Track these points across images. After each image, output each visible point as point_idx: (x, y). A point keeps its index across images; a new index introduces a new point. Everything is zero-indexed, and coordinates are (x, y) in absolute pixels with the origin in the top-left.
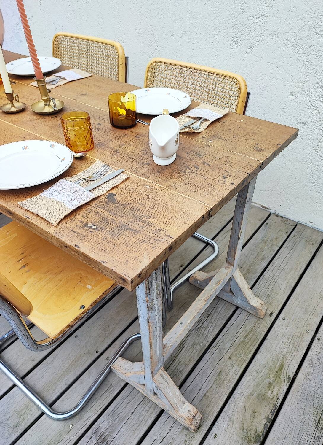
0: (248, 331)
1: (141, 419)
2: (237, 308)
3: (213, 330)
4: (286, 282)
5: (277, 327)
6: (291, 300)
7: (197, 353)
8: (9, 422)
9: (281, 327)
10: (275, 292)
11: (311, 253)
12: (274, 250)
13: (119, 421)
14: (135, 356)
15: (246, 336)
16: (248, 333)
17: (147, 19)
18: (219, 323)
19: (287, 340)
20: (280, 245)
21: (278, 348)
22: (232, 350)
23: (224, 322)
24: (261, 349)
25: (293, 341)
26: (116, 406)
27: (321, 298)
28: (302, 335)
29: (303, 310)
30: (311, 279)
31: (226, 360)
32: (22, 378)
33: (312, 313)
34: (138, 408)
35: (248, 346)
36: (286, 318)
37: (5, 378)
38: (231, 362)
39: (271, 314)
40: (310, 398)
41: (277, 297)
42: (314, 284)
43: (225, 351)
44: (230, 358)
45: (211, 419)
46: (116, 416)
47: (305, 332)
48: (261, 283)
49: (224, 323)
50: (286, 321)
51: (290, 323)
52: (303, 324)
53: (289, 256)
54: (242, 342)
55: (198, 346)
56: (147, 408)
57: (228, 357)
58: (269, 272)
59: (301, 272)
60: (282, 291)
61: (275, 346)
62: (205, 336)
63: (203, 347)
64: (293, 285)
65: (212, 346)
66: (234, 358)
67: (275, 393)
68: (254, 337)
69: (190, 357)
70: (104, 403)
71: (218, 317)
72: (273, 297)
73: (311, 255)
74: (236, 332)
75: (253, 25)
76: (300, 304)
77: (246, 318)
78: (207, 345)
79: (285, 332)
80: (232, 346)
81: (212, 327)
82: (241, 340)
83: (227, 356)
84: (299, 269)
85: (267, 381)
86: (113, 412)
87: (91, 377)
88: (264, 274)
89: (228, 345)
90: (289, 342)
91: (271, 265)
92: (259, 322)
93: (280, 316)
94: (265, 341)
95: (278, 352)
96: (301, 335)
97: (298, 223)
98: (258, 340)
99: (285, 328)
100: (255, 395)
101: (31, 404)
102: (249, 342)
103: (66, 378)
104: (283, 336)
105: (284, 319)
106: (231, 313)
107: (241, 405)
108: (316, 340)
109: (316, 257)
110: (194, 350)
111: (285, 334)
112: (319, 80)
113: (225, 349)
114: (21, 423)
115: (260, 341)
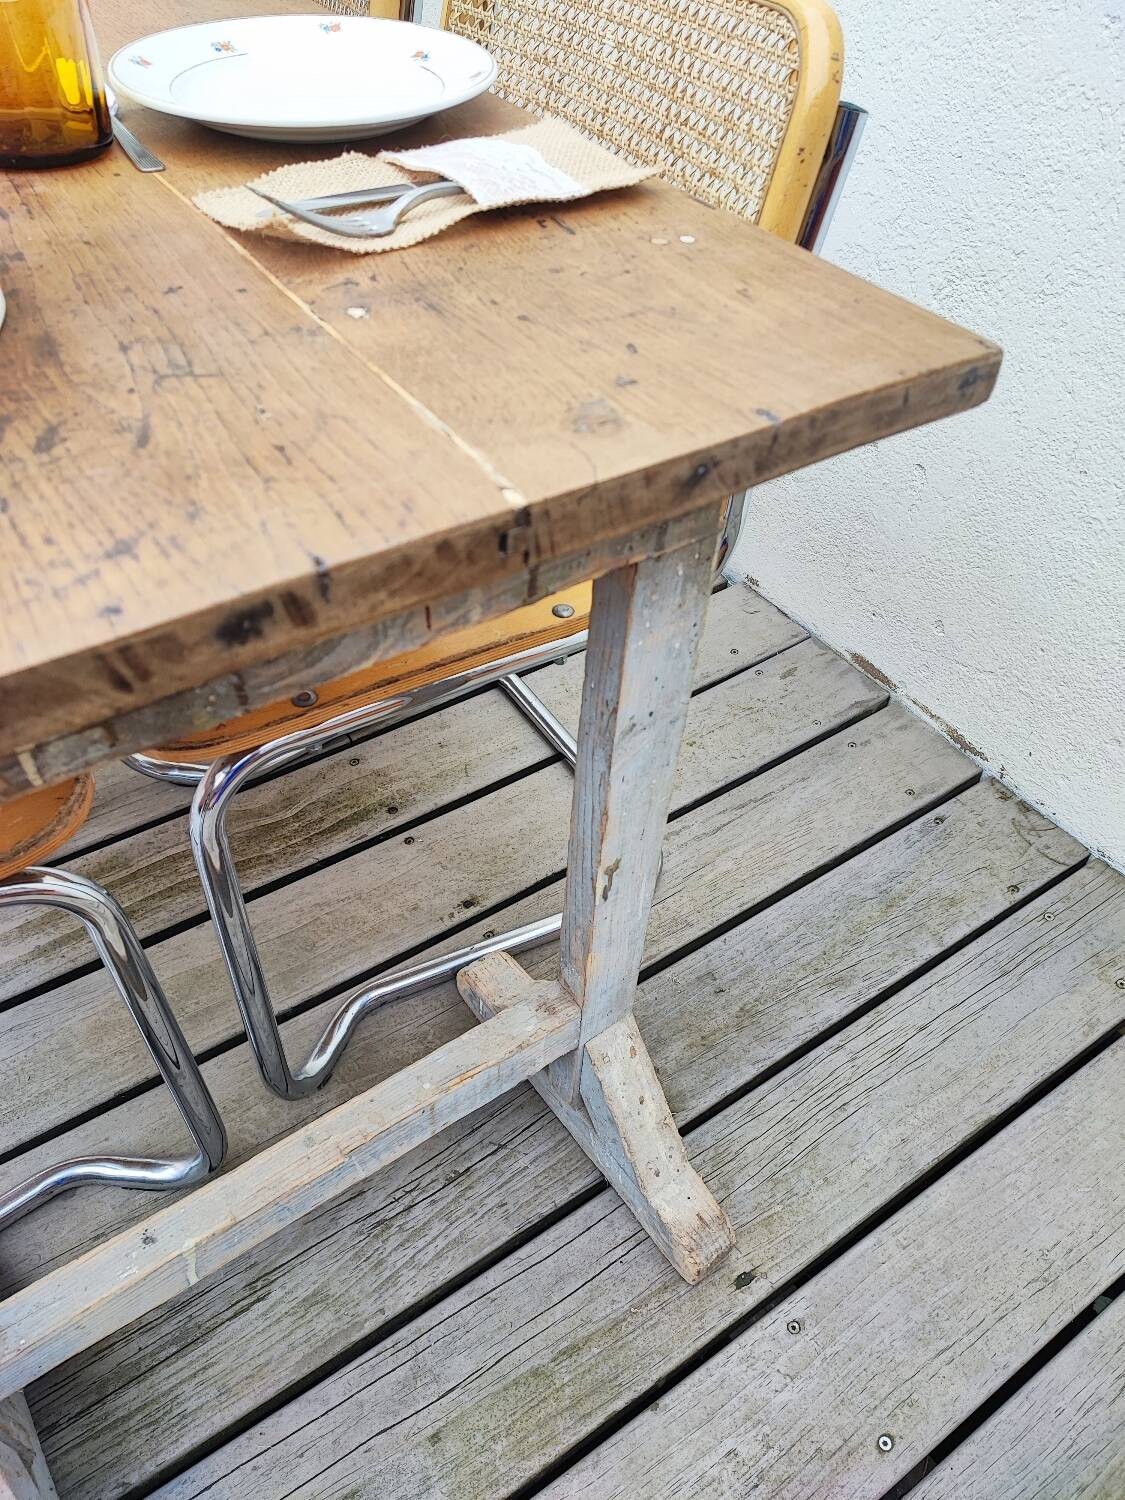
0: (592, 1328)
2: (602, 1186)
3: (438, 1256)
4: (895, 1133)
5: (741, 1360)
6: (880, 1241)
7: (298, 1356)
9: (760, 1365)
10: (820, 1163)
11: (1092, 1027)
12: (913, 950)
14: (48, 1257)
15: (572, 1351)
16: (587, 1340)
18: (482, 1230)
19: (757, 1448)
20: (949, 941)
21: (692, 1475)
22: (464, 1399)
23: (507, 1233)
24: (605, 1449)
25: (781, 1469)
27: (1037, 1285)
28: (848, 1452)
29: (918, 1315)
30: (1033, 1164)
31: (416, 1439)
33: (958, 1349)
35: (551, 1407)
36: (811, 1330)
38: (430, 1462)
39: (744, 1280)
41: (819, 1197)
42: (1032, 1195)
43: (434, 1390)
44: (435, 1438)
47: (871, 1442)
48: (771, 1099)
49: (504, 1239)
50: (800, 1344)
51: (817, 1362)
52: (883, 1392)
53: (974, 1005)
54: (536, 1373)
55: (328, 1315)
57: (430, 1431)
58: (841, 1057)
59: (996, 1110)
60: (856, 1172)
61: (679, 1460)
62: (387, 1274)
63: (345, 1333)
64: (926, 1161)
65: (388, 1342)
66: (452, 1446)
68: (604, 1370)
69: (262, 1360)
71: (492, 1201)
72: (800, 1189)
73: (1086, 1035)
74: (529, 1311)
76: (917, 1274)
77: (620, 1252)
78: (369, 1327)
79: (768, 1401)
80: (478, 1373)
81: (441, 1243)
82: (536, 1362)
83: (427, 1423)
84: (995, 1086)
88: (812, 1055)
89: (461, 1366)
90: (763, 1464)
91: (864, 1021)
92: (667, 1296)
93: (784, 1306)
94: (647, 1416)
96: (845, 1450)
97: (1096, 855)
98: (615, 1398)
99: (777, 1381)
102: (568, 1390)
104: (748, 1418)
105: (795, 1327)
106: (562, 1199)
109: (1106, 1054)
110: (300, 1333)
111: (761, 1415)
113: (436, 1379)
115: (619, 1405)
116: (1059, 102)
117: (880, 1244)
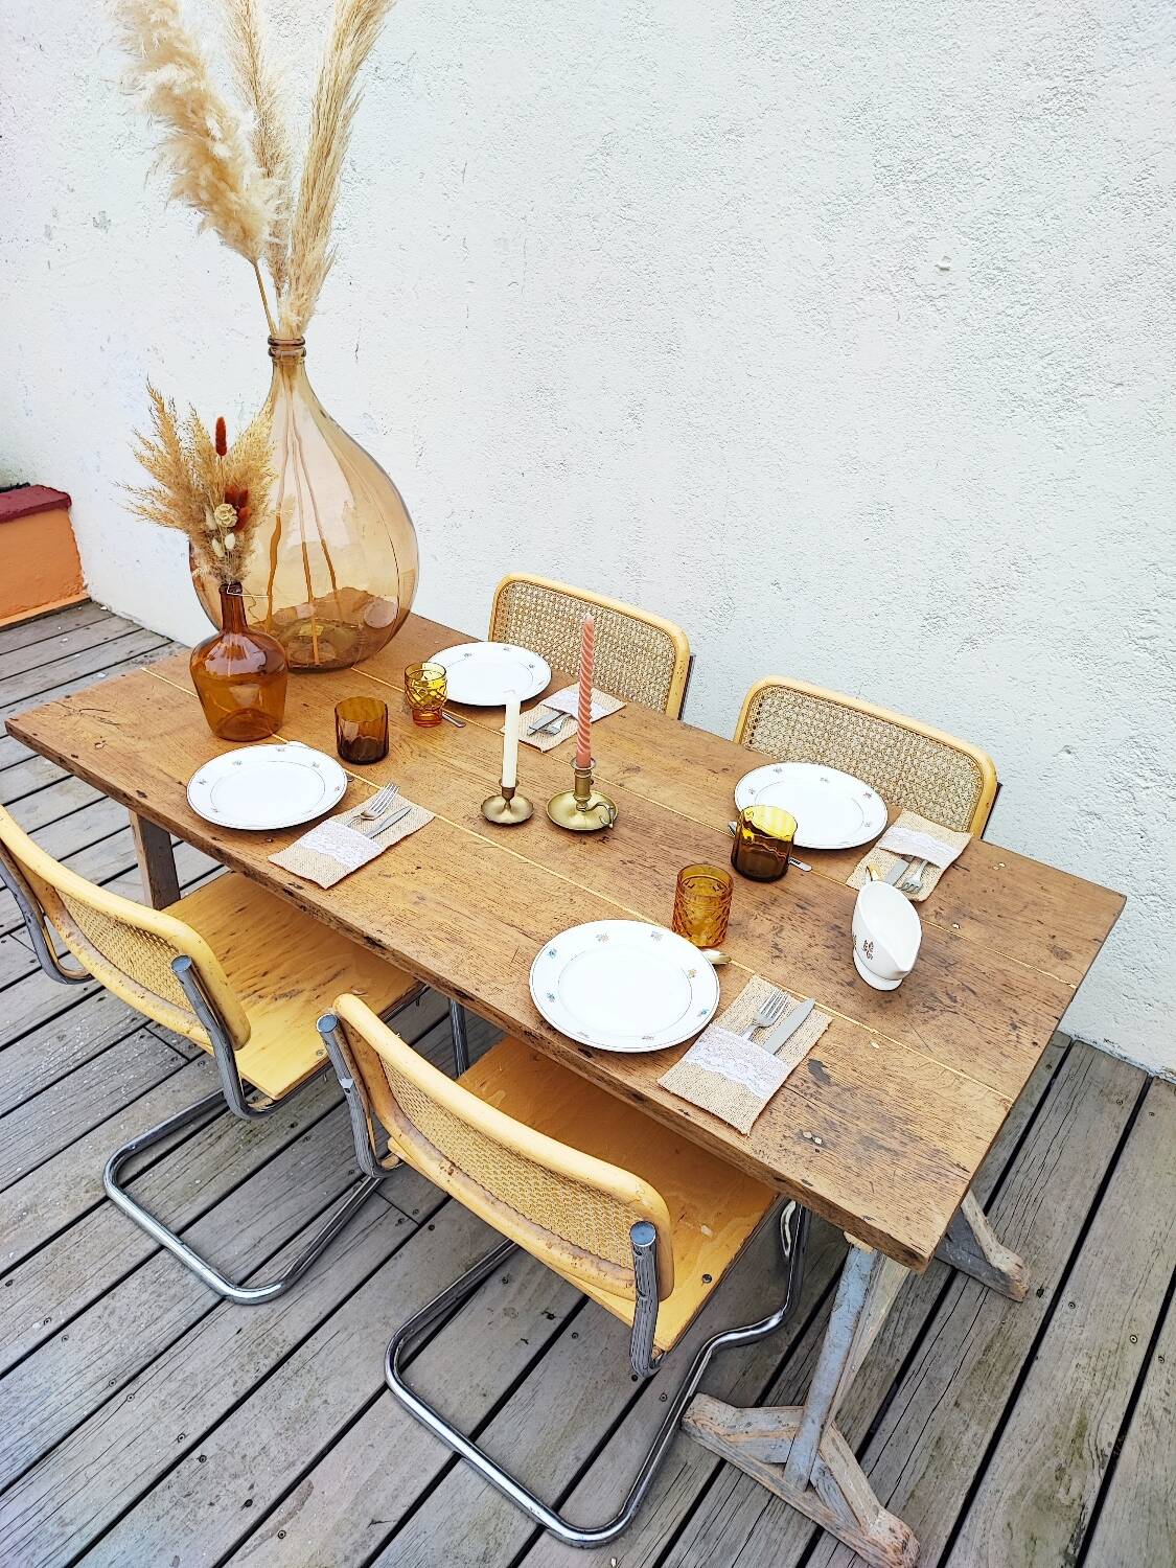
0: (990, 1336)
1: (774, 1549)
2: (956, 1272)
3: (905, 1328)
4: (1064, 1205)
5: (1059, 1327)
7: (876, 1390)
8: (465, 1549)
9: (1068, 1326)
10: (1041, 1231)
11: (1118, 1127)
12: (1022, 1113)
13: (722, 1552)
14: (728, 1392)
15: (988, 1349)
16: (992, 1341)
17: (711, 540)
18: (916, 1311)
19: (1086, 1360)
20: (1036, 1103)
21: (1067, 1380)
22: (959, 1384)
23: (928, 1308)
24: (1028, 1382)
25: (1100, 1363)
26: (708, 1517)
27: (1156, 1253)
28: (1120, 1347)
29: (1117, 1282)
30: (1127, 1200)
31: (950, 1407)
32: (473, 1438)
33: (1140, 1290)
34: (762, 1523)
35: (995, 1374)
36: (1078, 1304)
37: (427, 1438)
38: (962, 1415)
39: (1040, 1293)
40: (1157, 1507)
41: (1050, 1245)
42: (1134, 1214)
43: (943, 1386)
44: (957, 1404)
45: (936, 1553)
46: (714, 1540)
47: (1128, 1340)
48: (1003, 1206)
49: (928, 1311)
50: (1078, 1311)
51: (1089, 1316)
52: (1121, 1319)
53: (1062, 1133)
54: (979, 1363)
55: (876, 1370)
56: (782, 1522)
57: (953, 1403)
58: (1020, 1177)
59: (1099, 1179)
60: (1058, 1227)
61: (1060, 1375)
62: (888, 1344)
63: (889, 1375)
64: (1084, 1214)
65: (909, 1373)
66: (966, 1405)
67: (1074, 1492)
68: (1007, 1351)
69: (861, 1400)
70: (678, 1508)
71: (912, 1296)
72: (1038, 1244)
73: (1117, 1132)
74: (961, 1337)
75: (981, 600)
76: (1107, 1266)
77: (981, 1299)
78: (897, 1369)
79: (1079, 1339)
80: (956, 1372)
81: (902, 1322)
82: (977, 1359)
83: (950, 1398)
84: (1093, 1169)
85: (1053, 1464)
86: (703, 1532)
87: (634, 1442)
88: (1008, 1180)
89: (947, 1372)
90: (1092, 1365)
91: (1021, 1155)
92: (1013, 1311)
93: (1063, 1298)
94: (1035, 1363)
95: (1068, 1392)
96: (1120, 1349)
97: (1075, 1039)
98: (1019, 1360)
99: (1078, 1330)
100: (1029, 1496)
101: (507, 1506)
102: (998, 1365)
103: (575, 1444)
104: (1075, 1350)
105: (1072, 1305)
106: (941, 1284)
107: (1000, 1521)
108: (1155, 1361)
109: (1130, 1139)
110: (869, 1382)
111: (1080, 1346)
112: (1133, 733)
113: (941, 1381)
114: (492, 1553)
115: (1022, 1363)
116: (992, 705)
117: (1085, 1257)
